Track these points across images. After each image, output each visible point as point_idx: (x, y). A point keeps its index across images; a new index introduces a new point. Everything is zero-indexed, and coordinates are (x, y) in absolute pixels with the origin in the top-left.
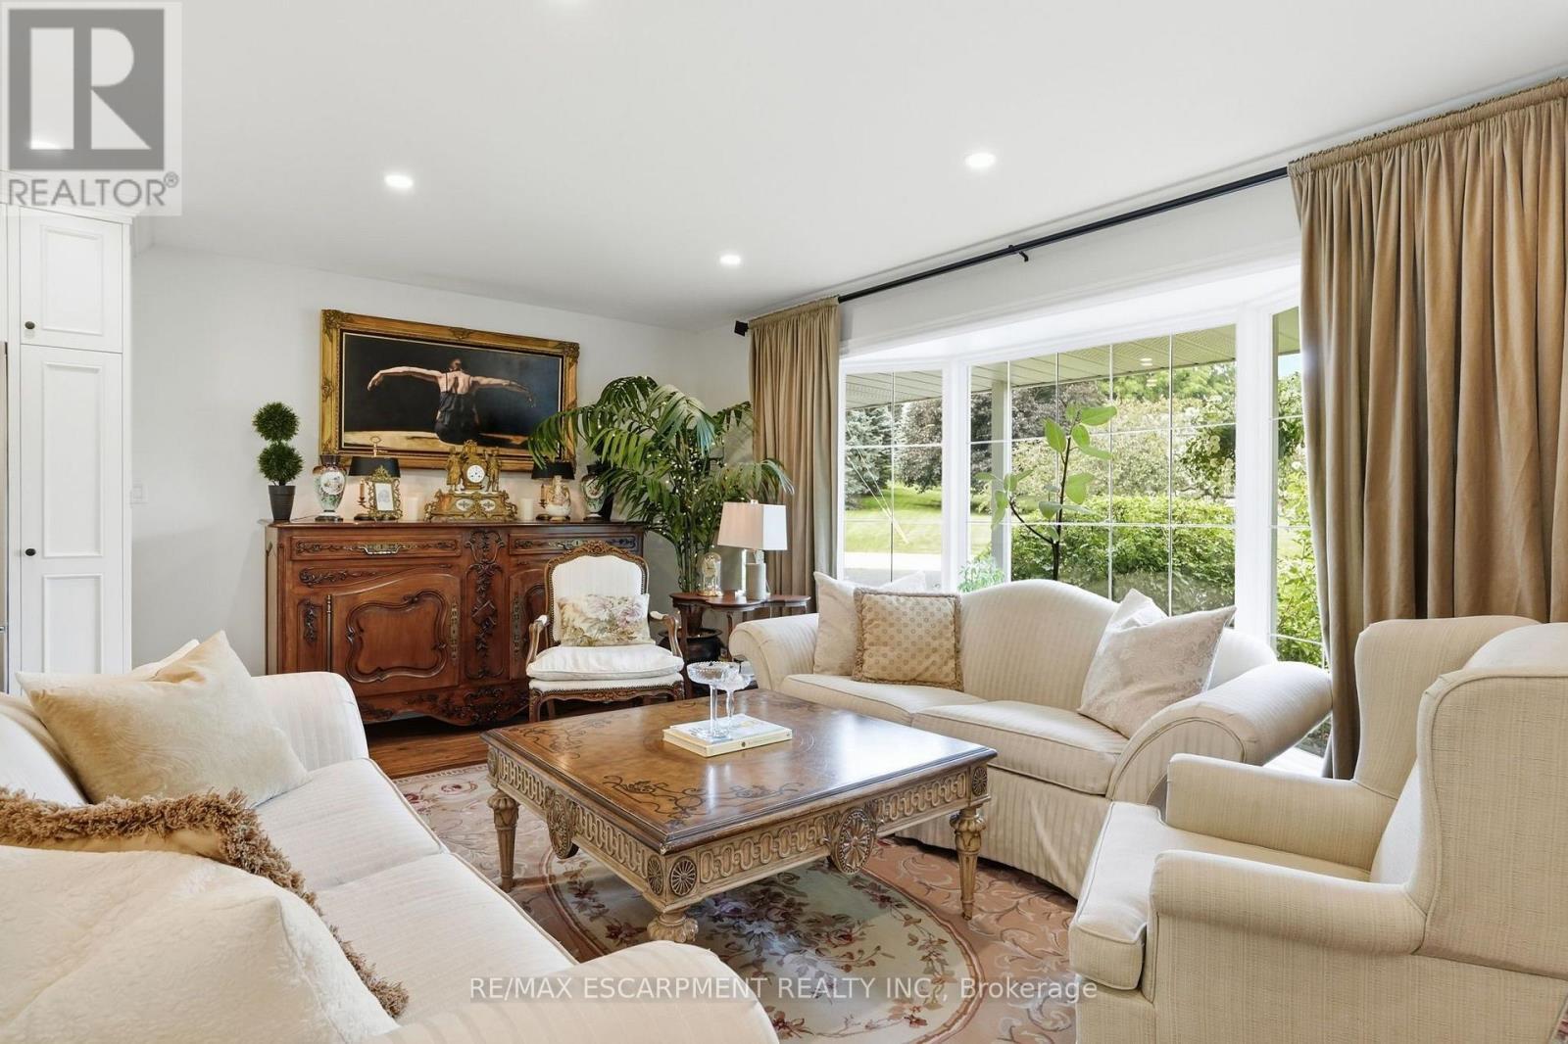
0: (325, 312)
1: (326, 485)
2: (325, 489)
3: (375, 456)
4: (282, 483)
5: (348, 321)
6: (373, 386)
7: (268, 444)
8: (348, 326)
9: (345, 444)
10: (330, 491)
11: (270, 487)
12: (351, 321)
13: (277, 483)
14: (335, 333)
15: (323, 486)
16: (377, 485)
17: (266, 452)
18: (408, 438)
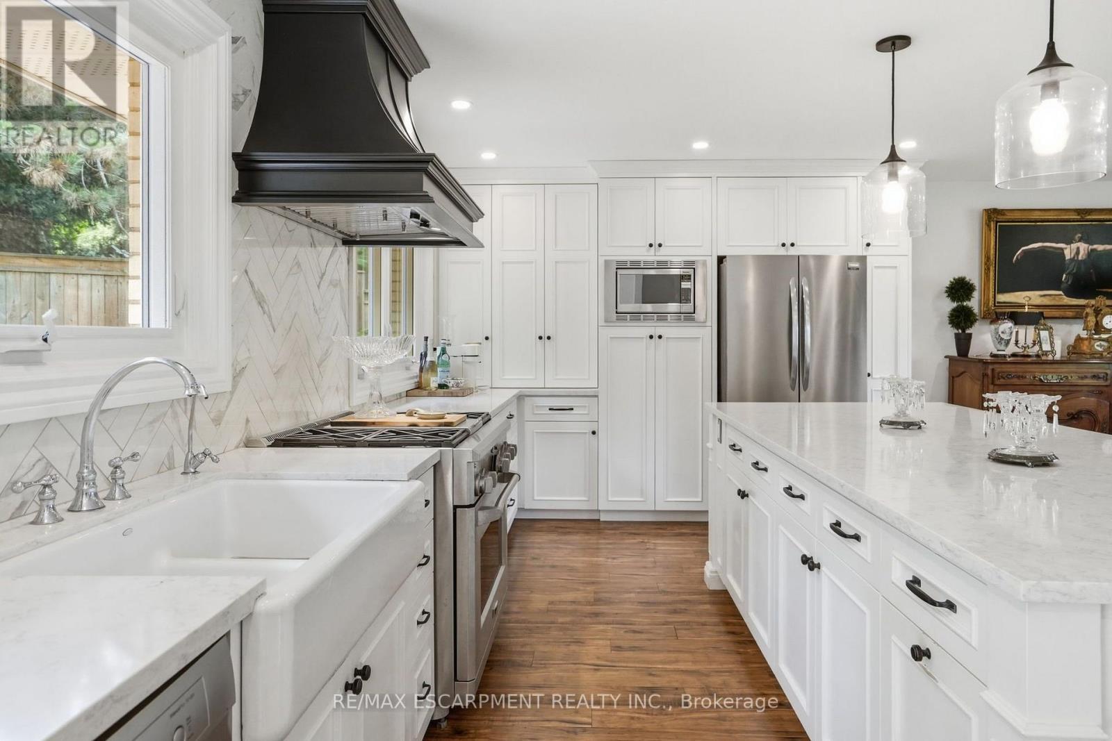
0: (987, 211)
1: (1003, 333)
2: (1002, 336)
3: (1026, 310)
4: (964, 331)
5: (1002, 215)
6: (1017, 258)
7: (955, 305)
8: (1001, 218)
9: (998, 303)
10: (1005, 337)
11: (955, 334)
12: (1004, 215)
13: (960, 331)
14: (992, 225)
15: (1000, 333)
16: (1041, 332)
17: (954, 310)
18: (1042, 296)
